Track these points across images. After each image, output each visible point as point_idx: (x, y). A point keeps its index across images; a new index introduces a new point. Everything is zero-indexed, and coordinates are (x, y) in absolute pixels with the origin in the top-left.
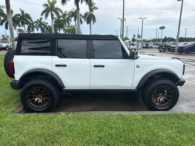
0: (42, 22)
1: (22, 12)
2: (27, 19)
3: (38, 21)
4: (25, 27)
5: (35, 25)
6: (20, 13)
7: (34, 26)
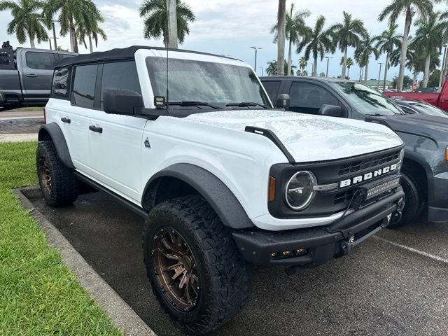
0: (393, 36)
1: (347, 18)
2: (355, 33)
3: (386, 34)
4: (346, 52)
5: (373, 45)
6: (342, 21)
7: (370, 48)
